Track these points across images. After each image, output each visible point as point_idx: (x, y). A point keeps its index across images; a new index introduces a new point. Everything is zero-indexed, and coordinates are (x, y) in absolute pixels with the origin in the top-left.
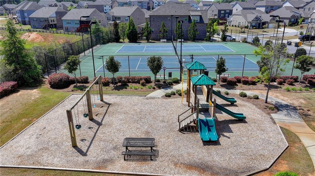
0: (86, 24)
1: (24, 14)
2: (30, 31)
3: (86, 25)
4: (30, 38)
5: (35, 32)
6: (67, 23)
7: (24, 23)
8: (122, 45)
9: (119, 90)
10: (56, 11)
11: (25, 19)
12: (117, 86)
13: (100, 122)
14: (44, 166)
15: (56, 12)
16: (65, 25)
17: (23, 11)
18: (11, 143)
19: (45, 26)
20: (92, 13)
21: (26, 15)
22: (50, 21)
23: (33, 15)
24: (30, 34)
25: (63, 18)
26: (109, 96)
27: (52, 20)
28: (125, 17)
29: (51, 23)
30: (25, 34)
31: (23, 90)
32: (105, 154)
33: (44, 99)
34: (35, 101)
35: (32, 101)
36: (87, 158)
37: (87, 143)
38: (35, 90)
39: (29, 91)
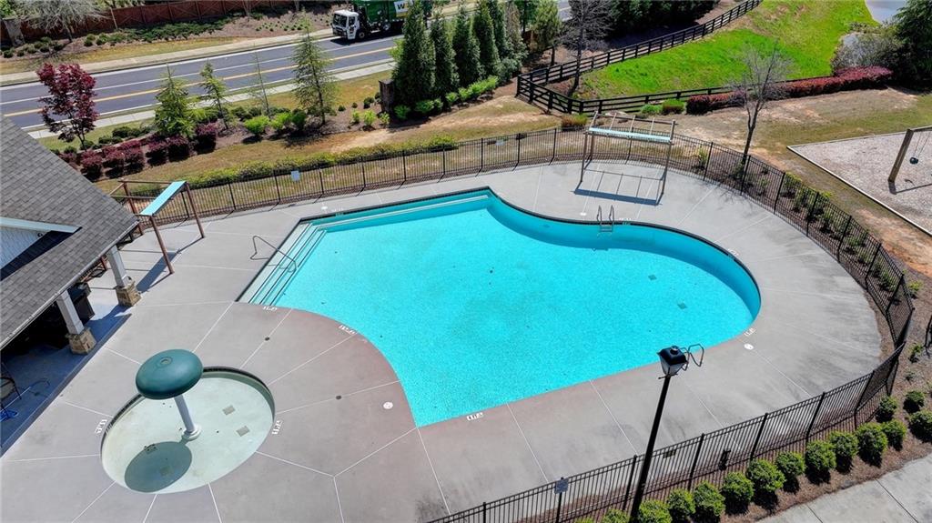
31: (894, 88)
32: (919, 204)
33: (911, 115)
34: (896, 112)
35: (890, 110)
36: (892, 196)
37: (909, 186)
38: (912, 96)
39: (901, 93)
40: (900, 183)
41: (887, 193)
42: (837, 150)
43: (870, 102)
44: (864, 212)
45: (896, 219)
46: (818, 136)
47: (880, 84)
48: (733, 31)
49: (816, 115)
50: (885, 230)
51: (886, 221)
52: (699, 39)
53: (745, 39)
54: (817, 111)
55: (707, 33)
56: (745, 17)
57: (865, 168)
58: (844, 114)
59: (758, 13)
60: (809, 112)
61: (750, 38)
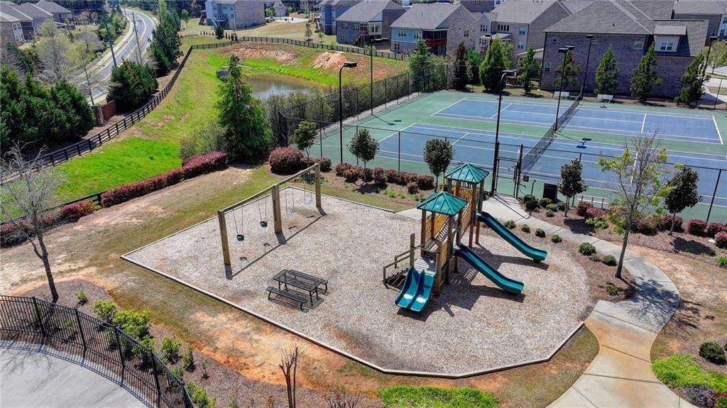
0: (435, 38)
1: (331, 14)
2: (332, 49)
3: (435, 41)
4: (328, 62)
5: (340, 50)
6: (399, 35)
7: (329, 32)
8: (461, 97)
9: (363, 193)
10: (384, 8)
11: (331, 23)
12: (367, 184)
13: (286, 239)
14: (178, 277)
15: (384, 11)
16: (395, 39)
17: (331, 6)
18: (167, 240)
19: (360, 39)
20: (452, 14)
21: (334, 14)
22: (370, 29)
23: (345, 17)
24: (331, 55)
25: (394, 25)
26: (337, 200)
27: (373, 28)
28: (521, 25)
29: (371, 33)
30: (323, 54)
31: (234, 167)
32: (254, 284)
33: (247, 187)
34: (235, 188)
35: (230, 187)
36: (229, 282)
37: (245, 263)
38: (249, 170)
39: (240, 170)
40: (236, 265)
41: (224, 281)
42: (177, 244)
43: (213, 184)
44: (199, 316)
45: (232, 311)
46: (160, 233)
47: (219, 165)
48: (122, 141)
49: (160, 210)
50: (221, 332)
51: (222, 318)
52: (86, 153)
53: (135, 146)
54: (160, 205)
55: (95, 147)
56: (133, 128)
57: (204, 256)
58: (187, 202)
59: (145, 123)
60: (153, 209)
61: (139, 144)
